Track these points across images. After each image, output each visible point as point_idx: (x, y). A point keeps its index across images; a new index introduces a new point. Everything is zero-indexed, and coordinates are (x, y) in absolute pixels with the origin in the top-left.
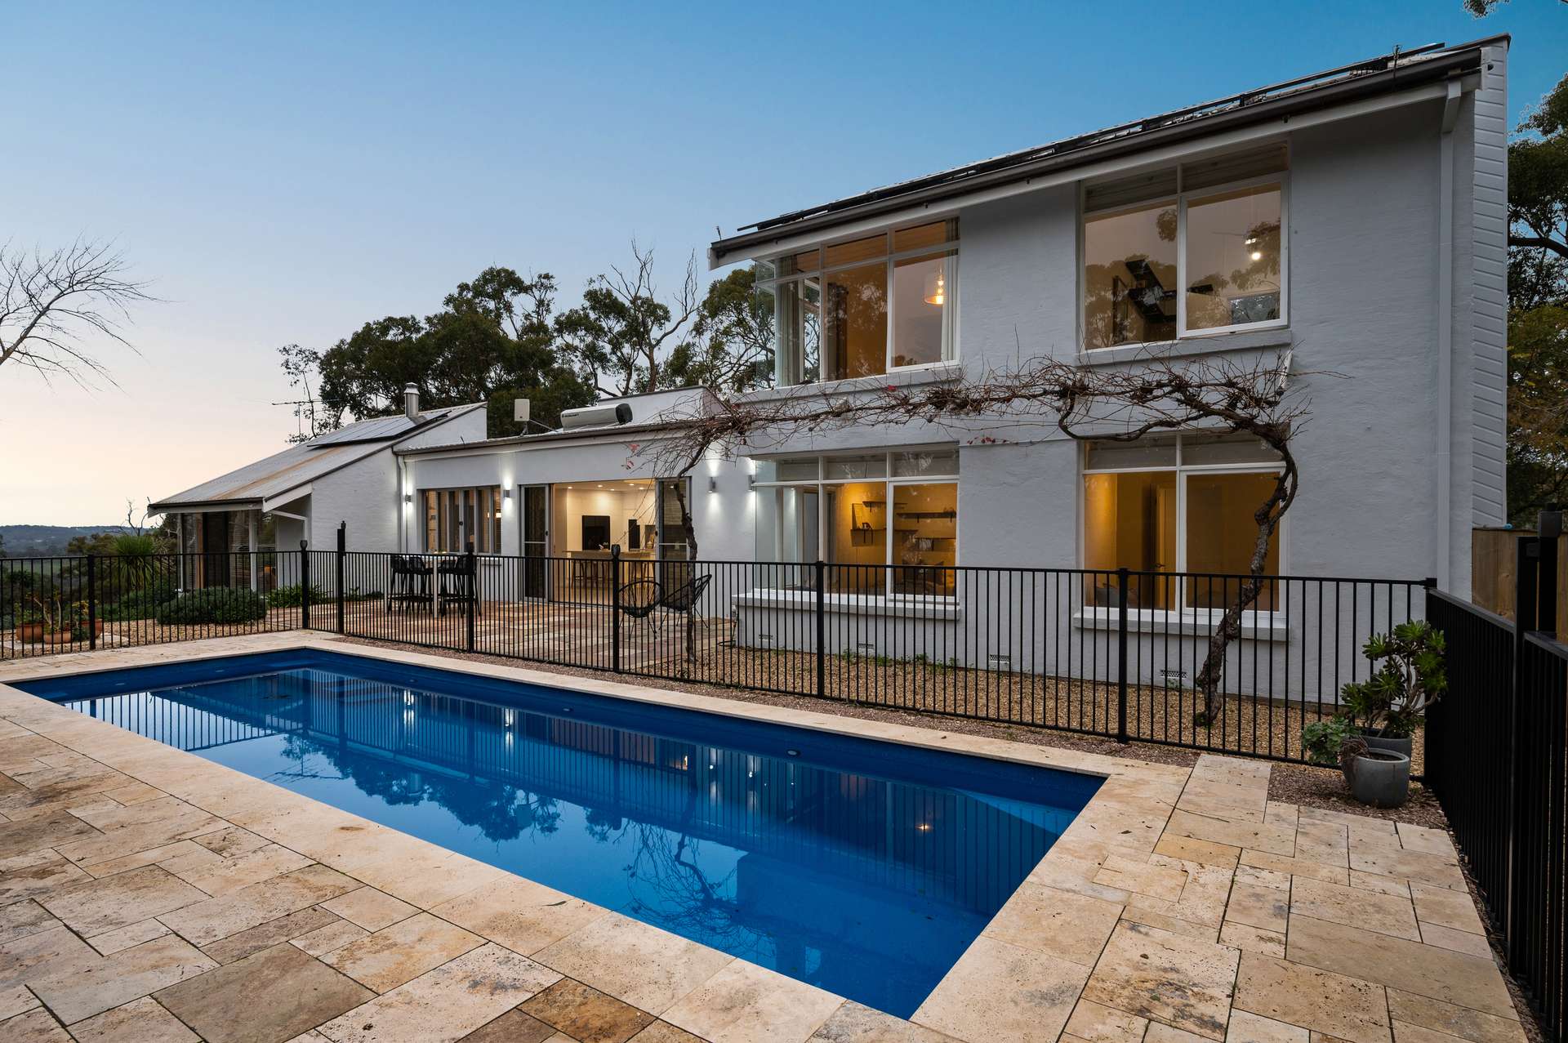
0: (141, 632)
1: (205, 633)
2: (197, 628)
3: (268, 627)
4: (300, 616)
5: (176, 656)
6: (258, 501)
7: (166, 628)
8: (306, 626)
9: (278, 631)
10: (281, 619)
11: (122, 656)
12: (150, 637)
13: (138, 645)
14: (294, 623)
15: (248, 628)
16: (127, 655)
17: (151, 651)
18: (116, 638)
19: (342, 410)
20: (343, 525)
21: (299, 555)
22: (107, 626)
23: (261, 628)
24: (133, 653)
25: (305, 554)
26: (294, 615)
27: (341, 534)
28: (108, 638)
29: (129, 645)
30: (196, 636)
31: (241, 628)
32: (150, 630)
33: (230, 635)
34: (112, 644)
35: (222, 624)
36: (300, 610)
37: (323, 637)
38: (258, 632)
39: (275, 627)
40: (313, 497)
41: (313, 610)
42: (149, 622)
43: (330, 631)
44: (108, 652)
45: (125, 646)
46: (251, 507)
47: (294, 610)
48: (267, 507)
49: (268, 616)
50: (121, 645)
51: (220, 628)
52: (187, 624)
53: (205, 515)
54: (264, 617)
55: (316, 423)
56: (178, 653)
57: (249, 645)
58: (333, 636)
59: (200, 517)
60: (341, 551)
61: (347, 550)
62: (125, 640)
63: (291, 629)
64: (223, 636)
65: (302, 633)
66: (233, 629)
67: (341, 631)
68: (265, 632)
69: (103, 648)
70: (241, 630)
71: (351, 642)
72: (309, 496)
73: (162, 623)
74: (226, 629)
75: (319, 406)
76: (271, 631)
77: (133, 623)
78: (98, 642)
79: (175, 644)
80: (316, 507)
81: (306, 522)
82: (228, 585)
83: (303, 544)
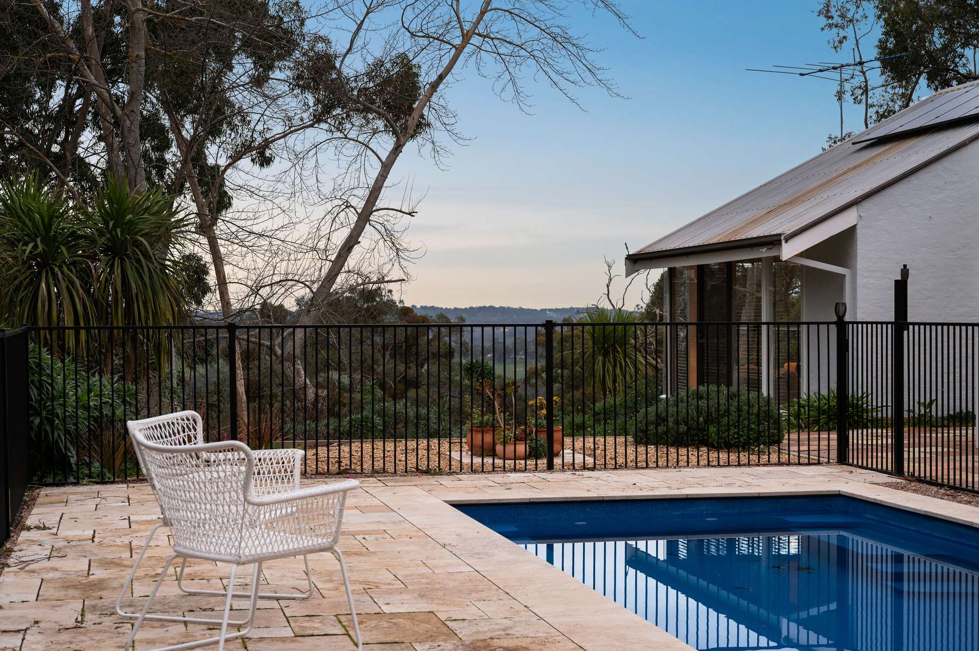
0: (610, 453)
1: (693, 459)
2: (683, 451)
3: (784, 458)
4: (834, 443)
5: (653, 489)
6: (774, 241)
7: (641, 449)
8: (842, 459)
9: (799, 464)
10: (804, 448)
11: (585, 481)
12: (621, 460)
13: (605, 468)
14: (824, 454)
15: (754, 458)
16: (589, 482)
17: (621, 479)
18: (579, 458)
19: (917, 83)
20: (905, 272)
21: (833, 329)
22: (568, 441)
23: (774, 458)
24: (597, 479)
25: (842, 326)
26: (824, 443)
27: (901, 288)
28: (568, 458)
29: (593, 469)
30: (681, 464)
31: (744, 458)
32: (621, 450)
33: (729, 465)
34: (573, 464)
35: (718, 449)
36: (834, 436)
37: (870, 479)
38: (769, 464)
39: (794, 459)
40: (860, 232)
41: (855, 437)
42: (620, 440)
43: (881, 471)
44: (568, 475)
45: (589, 469)
46: (764, 253)
47: (824, 435)
48: (788, 251)
49: (785, 442)
50: (584, 467)
51: (713, 455)
52: (668, 445)
53: (701, 269)
54: (778, 442)
55: (872, 111)
56: (655, 484)
57: (755, 482)
58: (884, 478)
59: (693, 274)
60: (901, 322)
61: (910, 319)
62: (590, 460)
63: (819, 463)
64: (719, 465)
65: (836, 470)
66: (733, 457)
67: (898, 470)
68: (780, 464)
69: (563, 468)
70: (744, 460)
71: (915, 491)
72: (852, 230)
73: (637, 443)
74: (723, 456)
75: (876, 76)
76: (789, 464)
77: (600, 440)
78: (557, 461)
79: (653, 471)
80: (863, 249)
81: (848, 280)
82: (729, 384)
83: (840, 310)
